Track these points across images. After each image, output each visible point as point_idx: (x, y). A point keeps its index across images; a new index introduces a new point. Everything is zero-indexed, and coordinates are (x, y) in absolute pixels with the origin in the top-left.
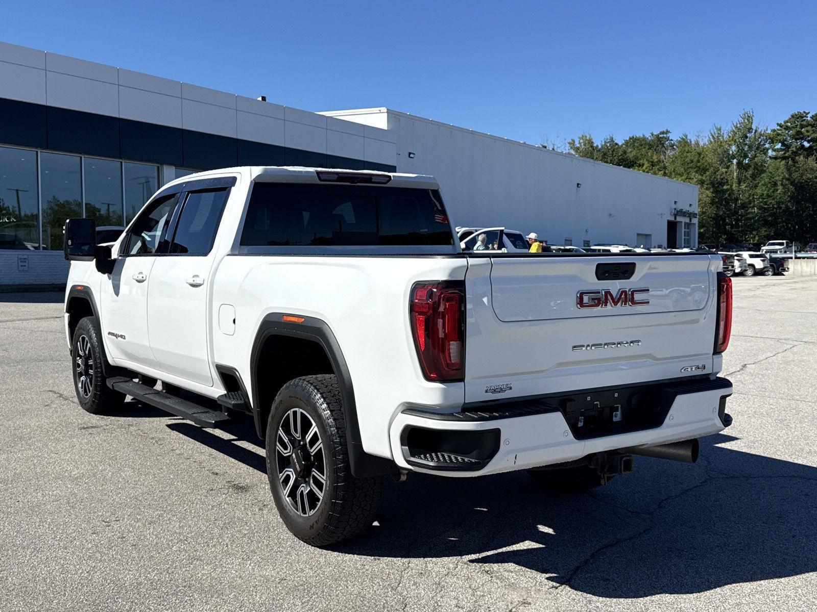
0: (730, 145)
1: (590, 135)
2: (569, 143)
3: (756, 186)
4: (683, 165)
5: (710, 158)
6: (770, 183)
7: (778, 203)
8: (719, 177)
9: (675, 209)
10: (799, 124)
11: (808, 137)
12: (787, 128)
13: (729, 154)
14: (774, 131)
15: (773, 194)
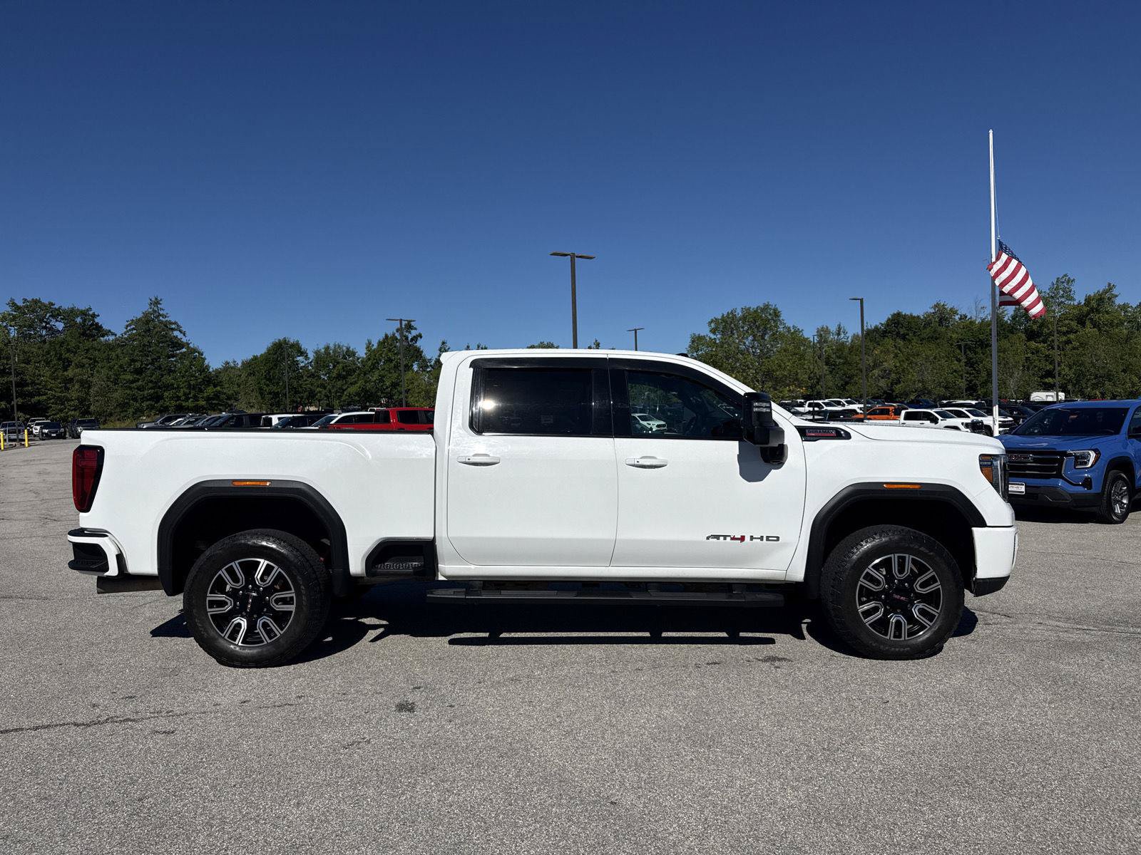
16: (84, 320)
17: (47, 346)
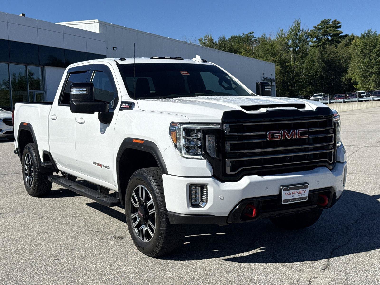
0: (288, 40)
1: (211, 35)
2: (199, 40)
3: (303, 63)
4: (263, 52)
5: (277, 48)
6: (311, 61)
7: (316, 72)
8: (283, 58)
9: (263, 77)
10: (325, 26)
11: (331, 33)
12: (319, 29)
13: (288, 45)
14: (312, 31)
15: (312, 67)
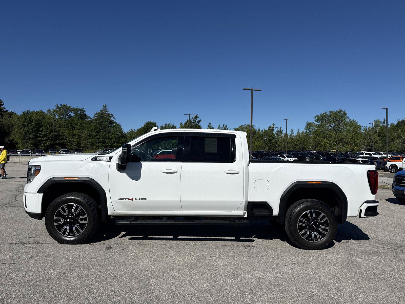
16: (81, 113)
17: (67, 122)
